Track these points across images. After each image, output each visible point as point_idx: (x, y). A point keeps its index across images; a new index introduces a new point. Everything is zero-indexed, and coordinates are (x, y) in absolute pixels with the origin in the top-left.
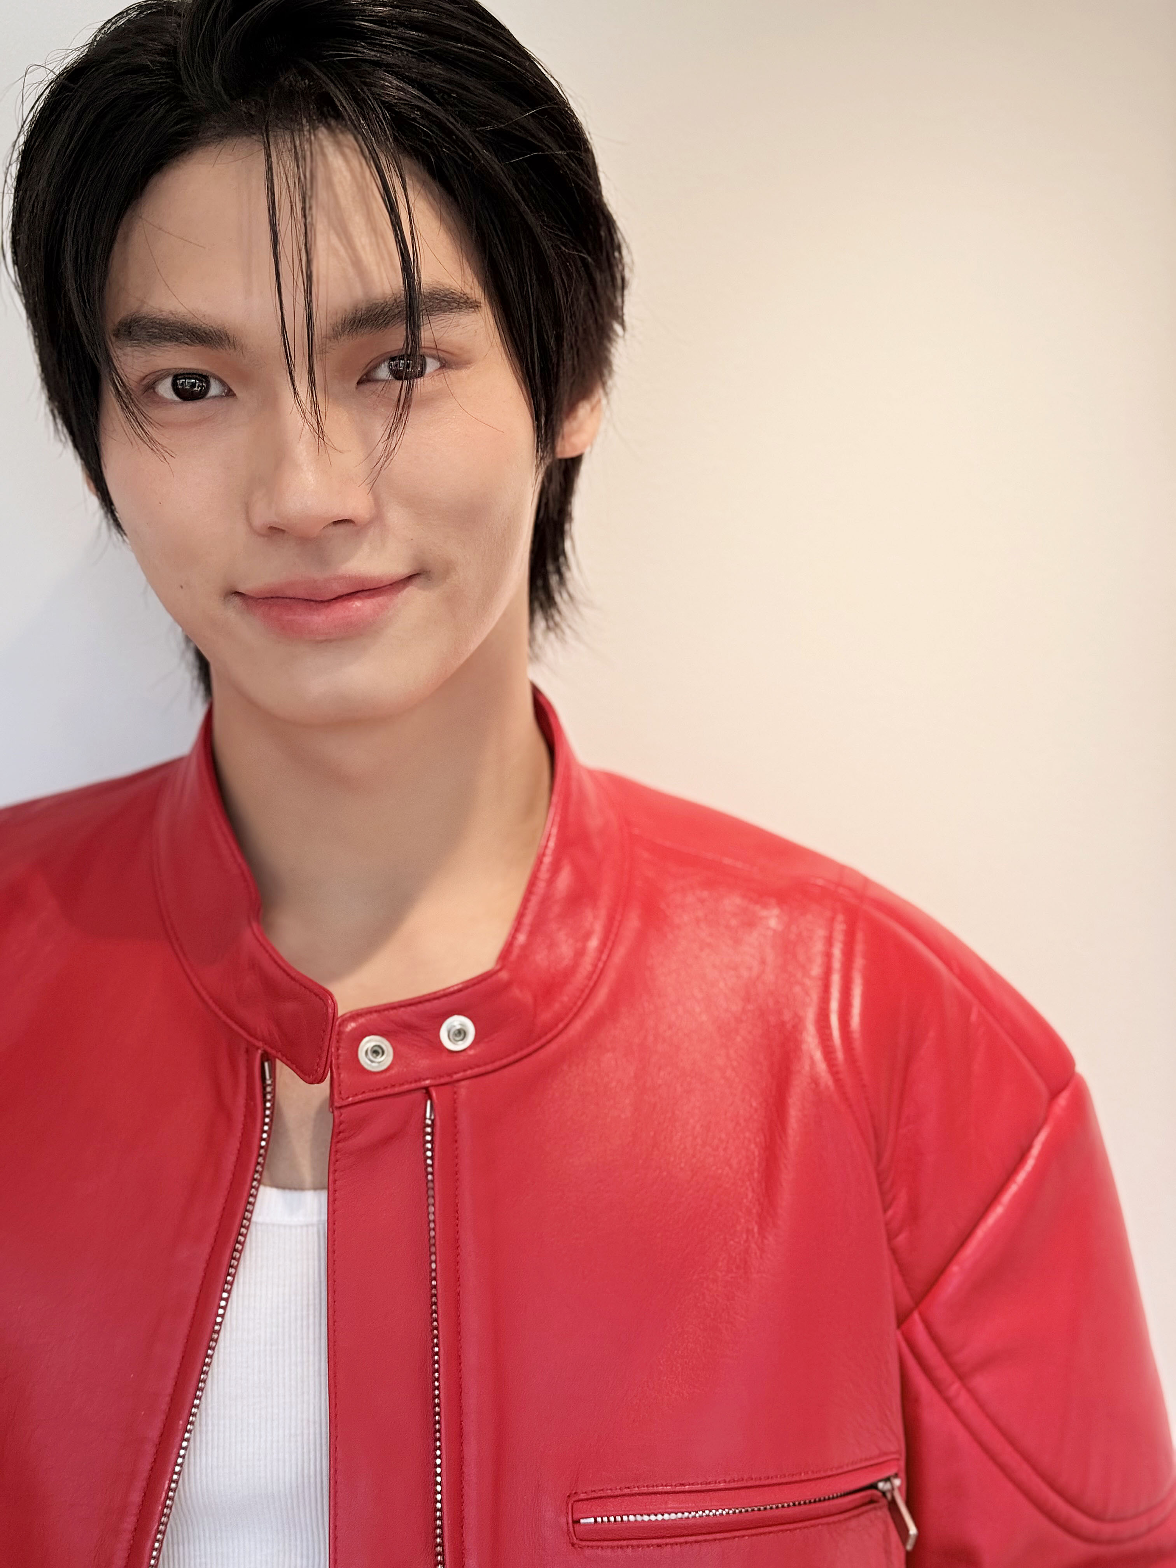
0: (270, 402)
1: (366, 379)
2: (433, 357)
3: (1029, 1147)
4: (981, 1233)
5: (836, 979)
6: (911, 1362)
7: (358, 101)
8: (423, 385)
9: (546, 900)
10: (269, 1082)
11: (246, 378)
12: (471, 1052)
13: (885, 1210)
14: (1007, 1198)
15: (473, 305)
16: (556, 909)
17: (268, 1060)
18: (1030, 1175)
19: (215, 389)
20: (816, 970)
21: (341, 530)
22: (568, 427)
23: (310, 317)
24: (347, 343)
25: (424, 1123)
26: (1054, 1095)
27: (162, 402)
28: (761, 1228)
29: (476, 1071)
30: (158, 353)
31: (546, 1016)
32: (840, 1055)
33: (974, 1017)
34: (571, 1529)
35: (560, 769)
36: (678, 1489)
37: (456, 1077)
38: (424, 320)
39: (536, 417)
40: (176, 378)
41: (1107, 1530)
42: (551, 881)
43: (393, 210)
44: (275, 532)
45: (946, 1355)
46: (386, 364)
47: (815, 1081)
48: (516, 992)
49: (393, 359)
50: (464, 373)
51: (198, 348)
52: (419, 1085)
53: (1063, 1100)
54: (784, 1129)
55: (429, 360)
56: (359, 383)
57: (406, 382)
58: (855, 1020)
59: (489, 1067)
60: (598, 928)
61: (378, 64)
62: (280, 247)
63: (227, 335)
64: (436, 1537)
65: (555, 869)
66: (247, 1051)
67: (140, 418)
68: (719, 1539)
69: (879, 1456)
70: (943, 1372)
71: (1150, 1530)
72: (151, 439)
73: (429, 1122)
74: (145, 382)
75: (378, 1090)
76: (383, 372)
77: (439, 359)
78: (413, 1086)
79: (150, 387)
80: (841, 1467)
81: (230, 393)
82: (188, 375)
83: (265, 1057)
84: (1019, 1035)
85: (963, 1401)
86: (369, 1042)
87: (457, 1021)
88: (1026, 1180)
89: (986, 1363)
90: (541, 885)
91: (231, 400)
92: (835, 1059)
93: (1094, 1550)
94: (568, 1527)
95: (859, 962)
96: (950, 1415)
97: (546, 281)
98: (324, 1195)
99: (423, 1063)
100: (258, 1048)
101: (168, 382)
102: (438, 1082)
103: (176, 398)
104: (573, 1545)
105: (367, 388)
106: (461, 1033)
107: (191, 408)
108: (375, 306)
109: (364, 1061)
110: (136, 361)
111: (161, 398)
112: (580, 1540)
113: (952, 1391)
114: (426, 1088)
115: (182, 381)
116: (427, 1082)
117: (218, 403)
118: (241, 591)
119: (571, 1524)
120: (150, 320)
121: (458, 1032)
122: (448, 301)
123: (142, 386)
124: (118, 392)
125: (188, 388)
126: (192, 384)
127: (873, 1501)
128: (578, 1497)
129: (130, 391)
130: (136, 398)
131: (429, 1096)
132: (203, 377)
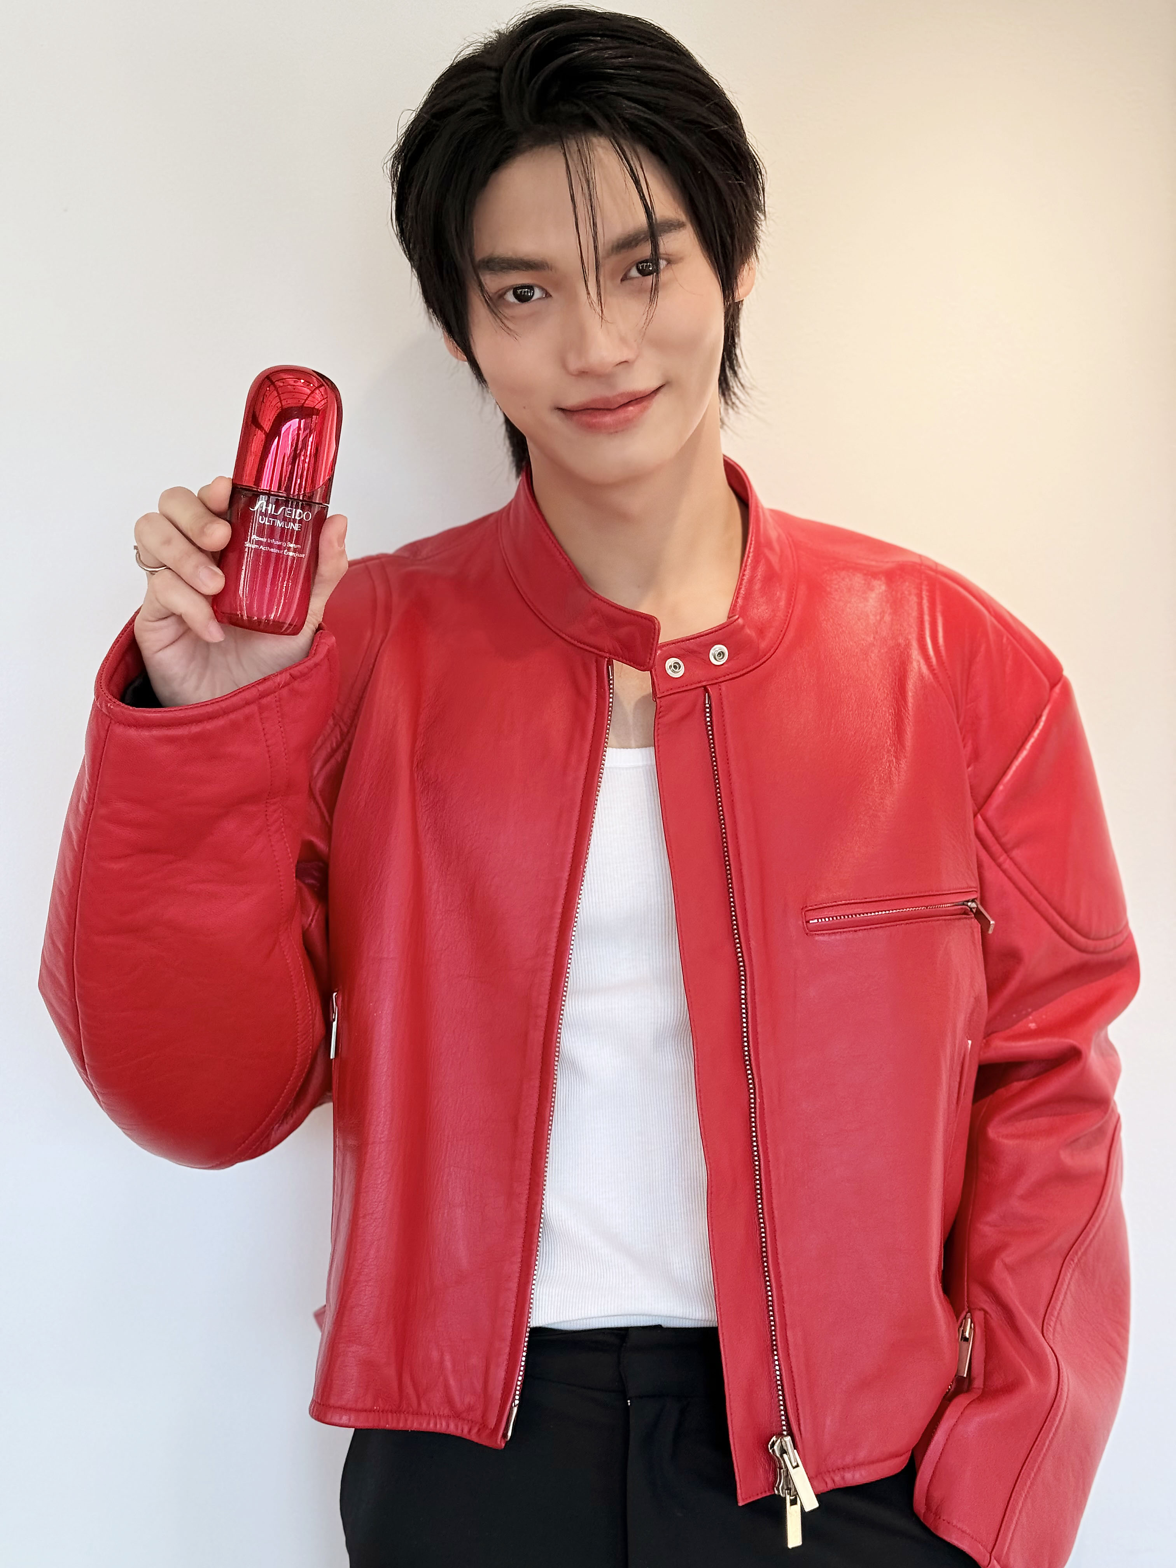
0: (572, 299)
1: (627, 278)
3: (1039, 718)
4: (1014, 768)
5: (927, 618)
7: (608, 118)
8: (664, 276)
9: (753, 577)
11: (558, 285)
12: (726, 665)
14: (1028, 746)
15: (683, 225)
17: (610, 664)
18: (1041, 731)
19: (538, 294)
20: (915, 614)
21: (624, 366)
23: (596, 248)
24: (614, 259)
25: (705, 706)
26: (1053, 686)
27: (509, 305)
28: (896, 758)
29: (731, 676)
30: (506, 277)
31: (763, 645)
32: (934, 660)
33: (1005, 640)
34: (805, 925)
36: (863, 901)
37: (720, 680)
38: (661, 239)
39: (722, 284)
40: (515, 290)
41: (1090, 944)
43: (637, 182)
44: (583, 374)
45: (997, 839)
46: (638, 266)
47: (921, 676)
48: (748, 631)
49: (641, 263)
50: (681, 267)
51: (531, 272)
52: (700, 685)
53: (1057, 689)
54: (906, 702)
55: (663, 261)
56: (622, 280)
58: (941, 640)
59: (738, 674)
60: (784, 595)
61: (618, 94)
62: (577, 210)
63: (547, 263)
64: (735, 934)
66: (596, 661)
67: (502, 317)
68: (888, 926)
69: (967, 888)
70: (996, 848)
71: (1115, 948)
72: (510, 329)
73: (708, 706)
74: (500, 292)
75: (678, 688)
76: (636, 272)
77: (666, 259)
78: (697, 686)
79: (501, 295)
80: (949, 890)
81: (548, 295)
82: (523, 287)
83: (607, 662)
84: (1031, 652)
85: (1008, 865)
86: (671, 662)
87: (718, 648)
88: (1039, 735)
89: (1017, 845)
90: (748, 573)
91: (549, 299)
92: (932, 662)
93: (1086, 957)
94: (803, 925)
95: (939, 608)
96: (1001, 873)
97: (722, 204)
98: (652, 749)
99: (699, 674)
100: (604, 657)
101: (511, 292)
102: (710, 683)
103: (516, 301)
104: (807, 934)
105: (625, 284)
106: (721, 654)
107: (525, 307)
108: (630, 236)
109: (669, 672)
110: (493, 282)
111: (508, 302)
112: (810, 932)
113: (1001, 859)
114: (705, 687)
115: (519, 291)
116: (704, 684)
117: (542, 302)
118: (563, 406)
119: (805, 923)
120: (501, 258)
121: (719, 654)
122: (672, 226)
123: (497, 295)
124: (486, 300)
125: (523, 295)
126: (525, 292)
127: (965, 913)
128: (807, 909)
129: (490, 299)
130: (495, 302)
131: (706, 691)
132: (531, 287)
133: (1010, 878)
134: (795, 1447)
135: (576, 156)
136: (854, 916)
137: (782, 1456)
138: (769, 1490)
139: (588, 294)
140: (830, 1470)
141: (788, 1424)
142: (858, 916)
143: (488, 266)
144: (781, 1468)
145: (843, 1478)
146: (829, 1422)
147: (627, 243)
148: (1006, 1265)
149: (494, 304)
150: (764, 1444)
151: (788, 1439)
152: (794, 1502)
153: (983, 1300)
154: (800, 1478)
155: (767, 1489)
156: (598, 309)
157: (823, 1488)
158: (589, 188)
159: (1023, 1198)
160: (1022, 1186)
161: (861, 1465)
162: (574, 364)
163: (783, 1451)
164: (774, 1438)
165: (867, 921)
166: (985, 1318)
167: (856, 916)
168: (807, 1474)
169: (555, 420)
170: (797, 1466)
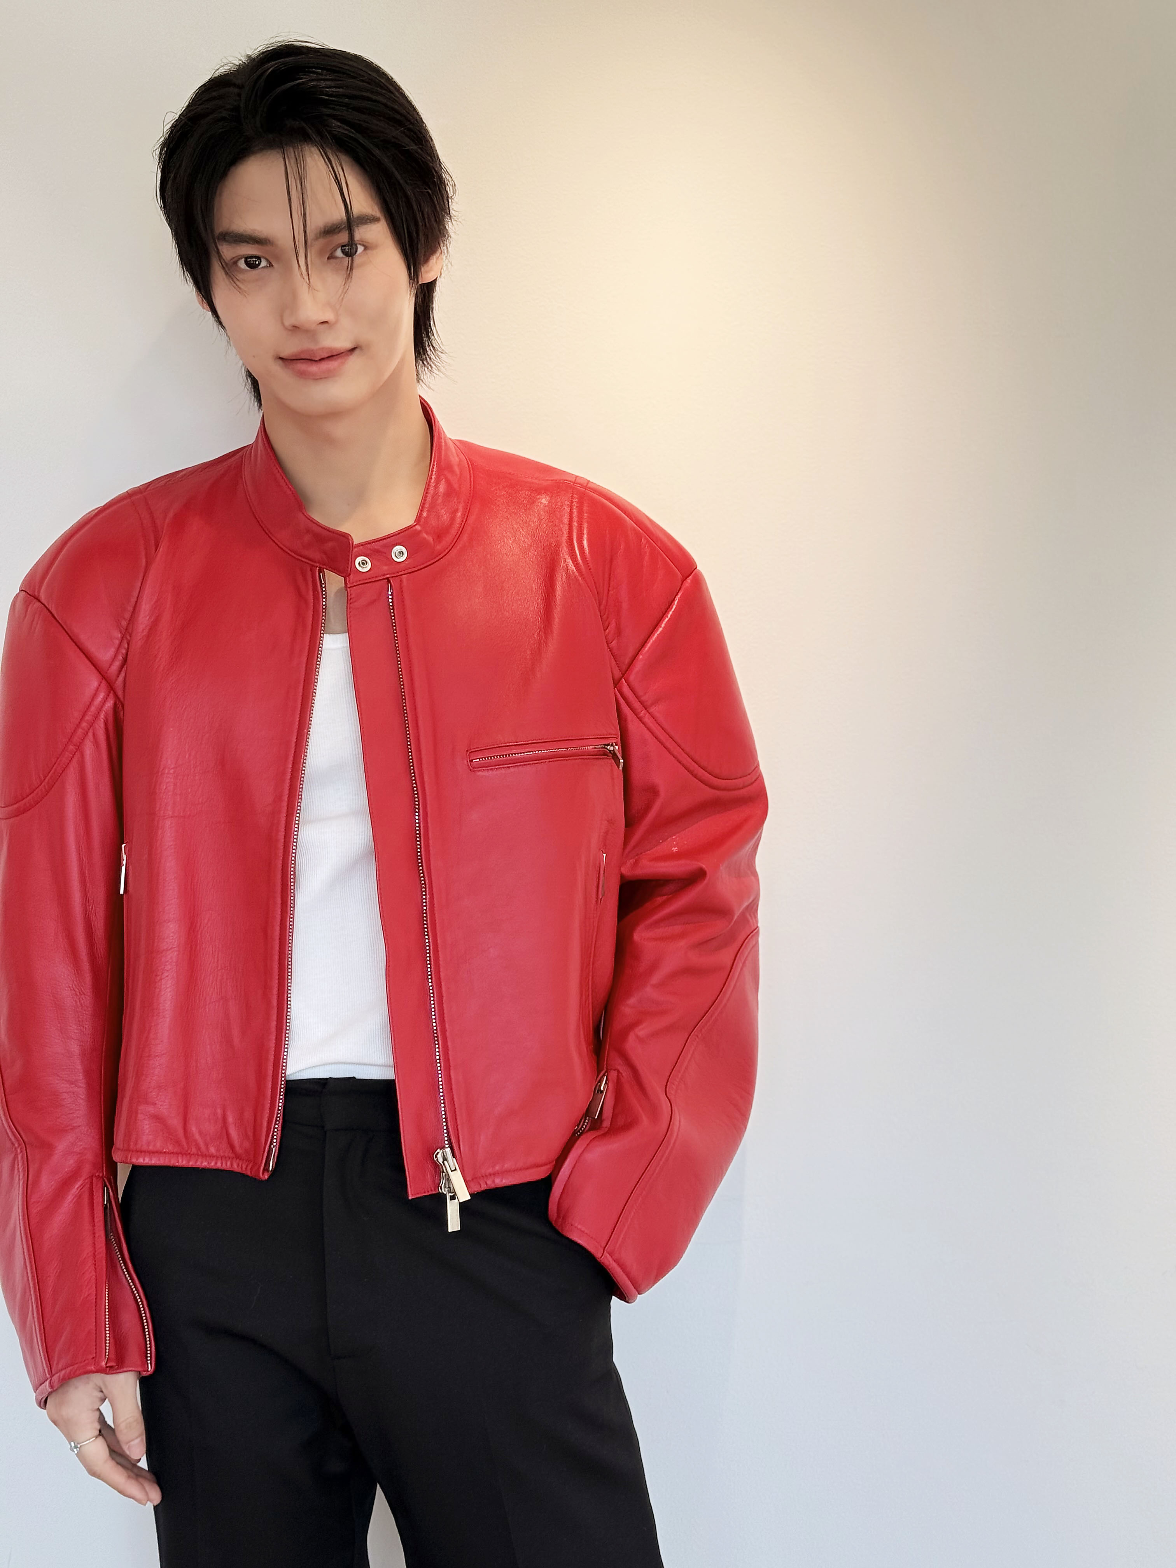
0: (288, 269)
1: (331, 257)
2: (360, 244)
3: (674, 600)
4: (651, 641)
5: (575, 524)
6: (622, 701)
7: (319, 133)
8: (357, 259)
9: (436, 494)
10: (323, 582)
11: (278, 258)
12: (406, 562)
13: (605, 630)
14: (664, 623)
15: (375, 220)
16: (440, 501)
17: (321, 572)
18: (674, 613)
19: (264, 263)
20: (565, 520)
21: (325, 325)
22: (424, 269)
23: (305, 232)
24: (322, 241)
25: (388, 595)
26: (685, 577)
27: (241, 271)
29: (410, 571)
30: (238, 248)
31: (439, 547)
32: (580, 562)
33: (643, 540)
34: (469, 764)
35: (436, 434)
36: (516, 744)
37: (401, 573)
38: (356, 230)
39: (409, 269)
40: (246, 259)
41: (723, 783)
42: (436, 487)
43: (340, 187)
44: (295, 328)
45: (638, 697)
46: (340, 248)
47: (568, 571)
48: (425, 535)
49: (343, 246)
50: (374, 252)
51: (256, 245)
52: (384, 577)
53: (690, 580)
54: (553, 590)
55: (359, 246)
56: (328, 258)
57: (350, 258)
58: (586, 544)
59: (415, 569)
60: (460, 507)
61: (330, 116)
62: (292, 201)
63: (269, 239)
64: (411, 770)
65: (438, 482)
66: (311, 570)
67: (235, 280)
68: (536, 764)
69: (607, 735)
70: (637, 705)
71: (745, 786)
72: (240, 288)
73: (390, 594)
74: (234, 260)
75: (366, 579)
76: (339, 253)
77: (363, 245)
78: (382, 577)
79: (235, 263)
80: (589, 736)
81: (271, 265)
82: (252, 257)
83: (320, 572)
84: (666, 550)
85: (647, 719)
86: (360, 559)
87: (398, 548)
88: (672, 615)
89: (656, 702)
90: (431, 491)
91: (271, 268)
92: (578, 564)
93: (717, 793)
95: (585, 525)
96: (641, 725)
97: (410, 206)
99: (383, 568)
100: (317, 567)
101: (243, 259)
102: (393, 575)
103: (247, 268)
104: (470, 770)
105: (332, 261)
107: (254, 273)
108: (333, 225)
109: (360, 569)
110: (228, 251)
111: (240, 268)
112: (473, 769)
113: (642, 714)
114: (388, 578)
115: (249, 260)
116: (388, 576)
117: (265, 270)
118: (281, 356)
119: (469, 763)
120: (234, 234)
121: (400, 552)
122: (366, 220)
123: (232, 261)
124: (223, 266)
125: (252, 263)
126: (253, 261)
127: (605, 754)
128: (471, 751)
129: (226, 264)
130: (230, 268)
131: (389, 582)
132: (259, 258)
133: (648, 729)
134: (454, 1156)
135: (293, 161)
136: (511, 755)
137: (443, 1162)
138: (435, 1190)
139: (299, 266)
140: (484, 1175)
141: (449, 1140)
142: (514, 755)
143: (225, 239)
144: (443, 1172)
145: (494, 1181)
146: (483, 1139)
147: (329, 231)
148: (637, 1037)
149: (229, 270)
150: (430, 1154)
151: (448, 1150)
152: (453, 1198)
153: (618, 1063)
154: (457, 1180)
155: (433, 1188)
156: (306, 278)
157: (476, 1189)
158: (302, 186)
159: (654, 986)
160: (655, 979)
161: (508, 1171)
162: (288, 323)
163: (445, 1159)
164: (438, 1150)
165: (518, 759)
166: (618, 1076)
167: (512, 755)
168: (463, 1177)
169: (277, 369)
170: (456, 1170)
